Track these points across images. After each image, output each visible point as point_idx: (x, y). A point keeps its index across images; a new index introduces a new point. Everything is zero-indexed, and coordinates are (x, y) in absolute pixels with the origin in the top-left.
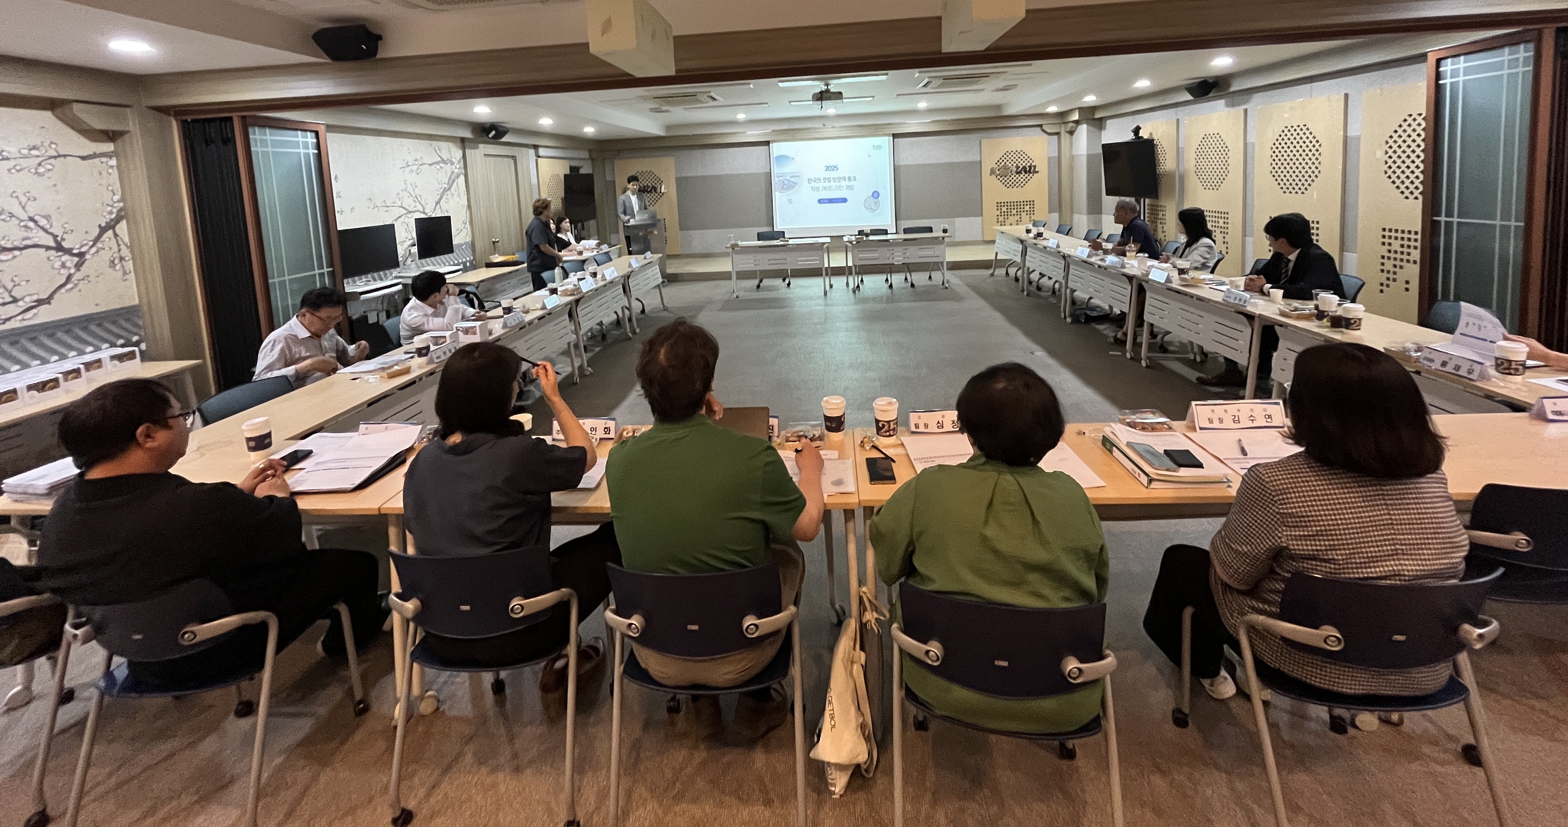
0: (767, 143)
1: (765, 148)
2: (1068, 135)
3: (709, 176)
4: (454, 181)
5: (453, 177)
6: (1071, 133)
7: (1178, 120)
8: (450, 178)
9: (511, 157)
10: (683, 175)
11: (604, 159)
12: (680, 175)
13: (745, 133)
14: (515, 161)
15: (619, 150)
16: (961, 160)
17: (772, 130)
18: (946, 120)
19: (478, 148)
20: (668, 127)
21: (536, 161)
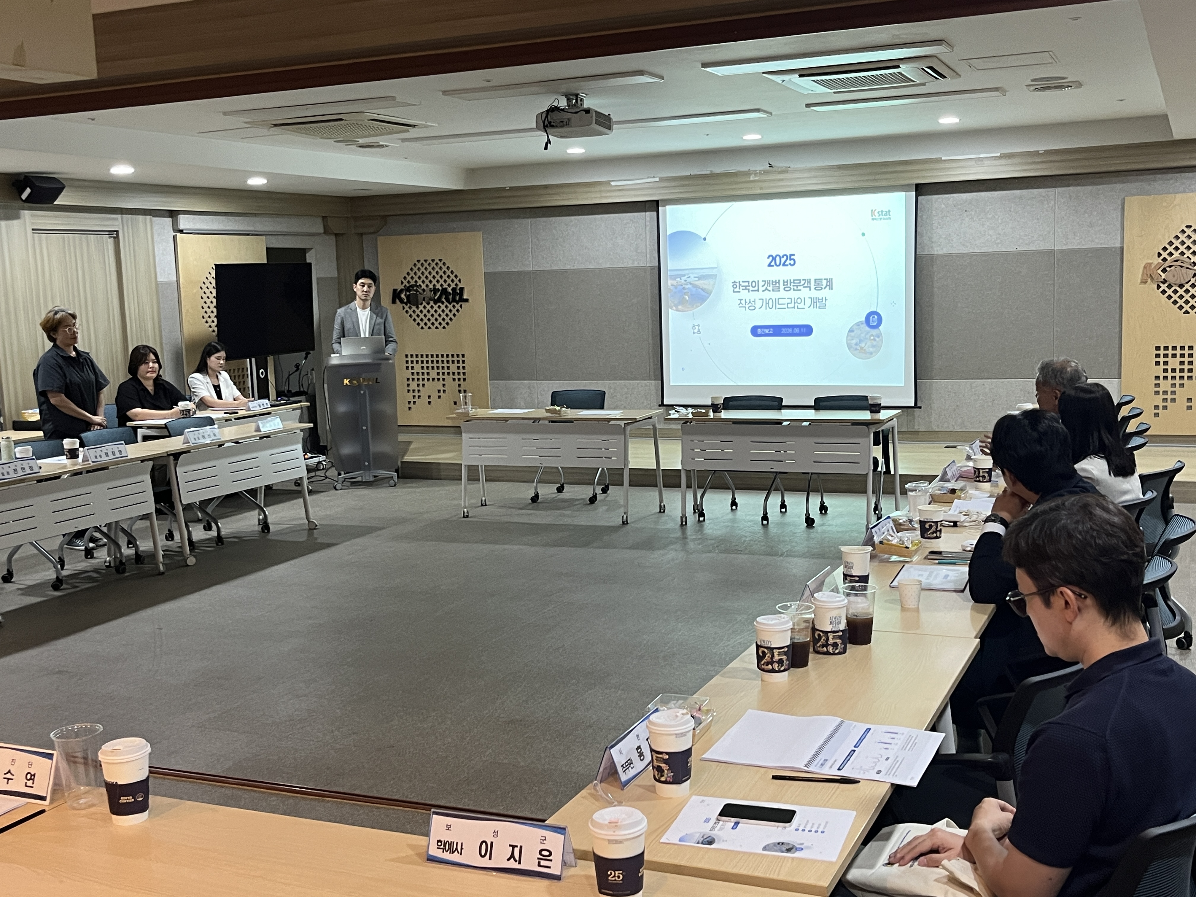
0: (654, 206)
1: (650, 215)
3: (543, 271)
9: (110, 232)
10: (500, 269)
11: (362, 234)
12: (491, 270)
13: (608, 183)
14: (117, 238)
15: (384, 218)
16: (1073, 245)
17: (662, 180)
18: (1037, 153)
19: (17, 217)
20: (471, 172)
21: (175, 237)
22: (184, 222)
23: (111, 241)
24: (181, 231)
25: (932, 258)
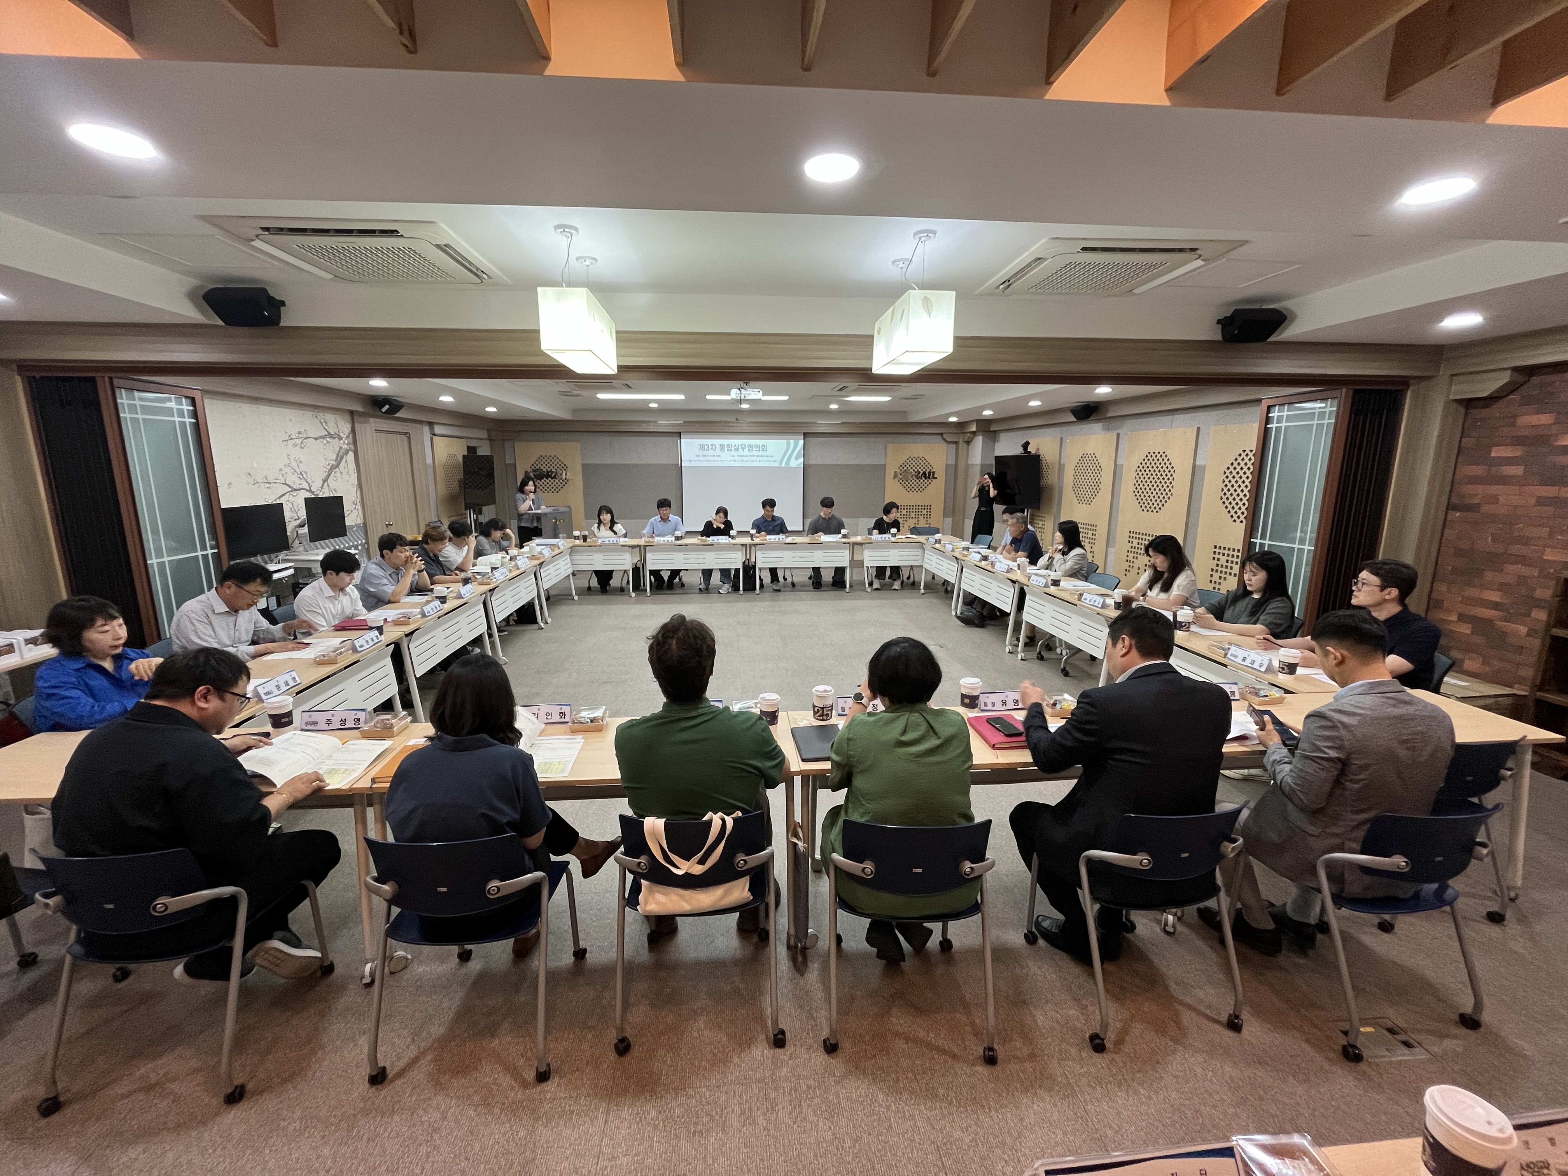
0: (678, 434)
1: (677, 438)
2: (965, 445)
3: (617, 465)
4: (342, 457)
5: (341, 454)
6: (968, 443)
7: (1062, 439)
8: (338, 455)
9: (406, 433)
10: (590, 462)
11: (504, 440)
12: (586, 462)
13: (656, 422)
14: (409, 438)
15: (520, 431)
16: (867, 462)
17: (685, 422)
18: (855, 423)
19: (368, 422)
20: (575, 411)
21: (432, 439)
22: (438, 430)
23: (405, 438)
24: (434, 435)
25: (810, 465)
